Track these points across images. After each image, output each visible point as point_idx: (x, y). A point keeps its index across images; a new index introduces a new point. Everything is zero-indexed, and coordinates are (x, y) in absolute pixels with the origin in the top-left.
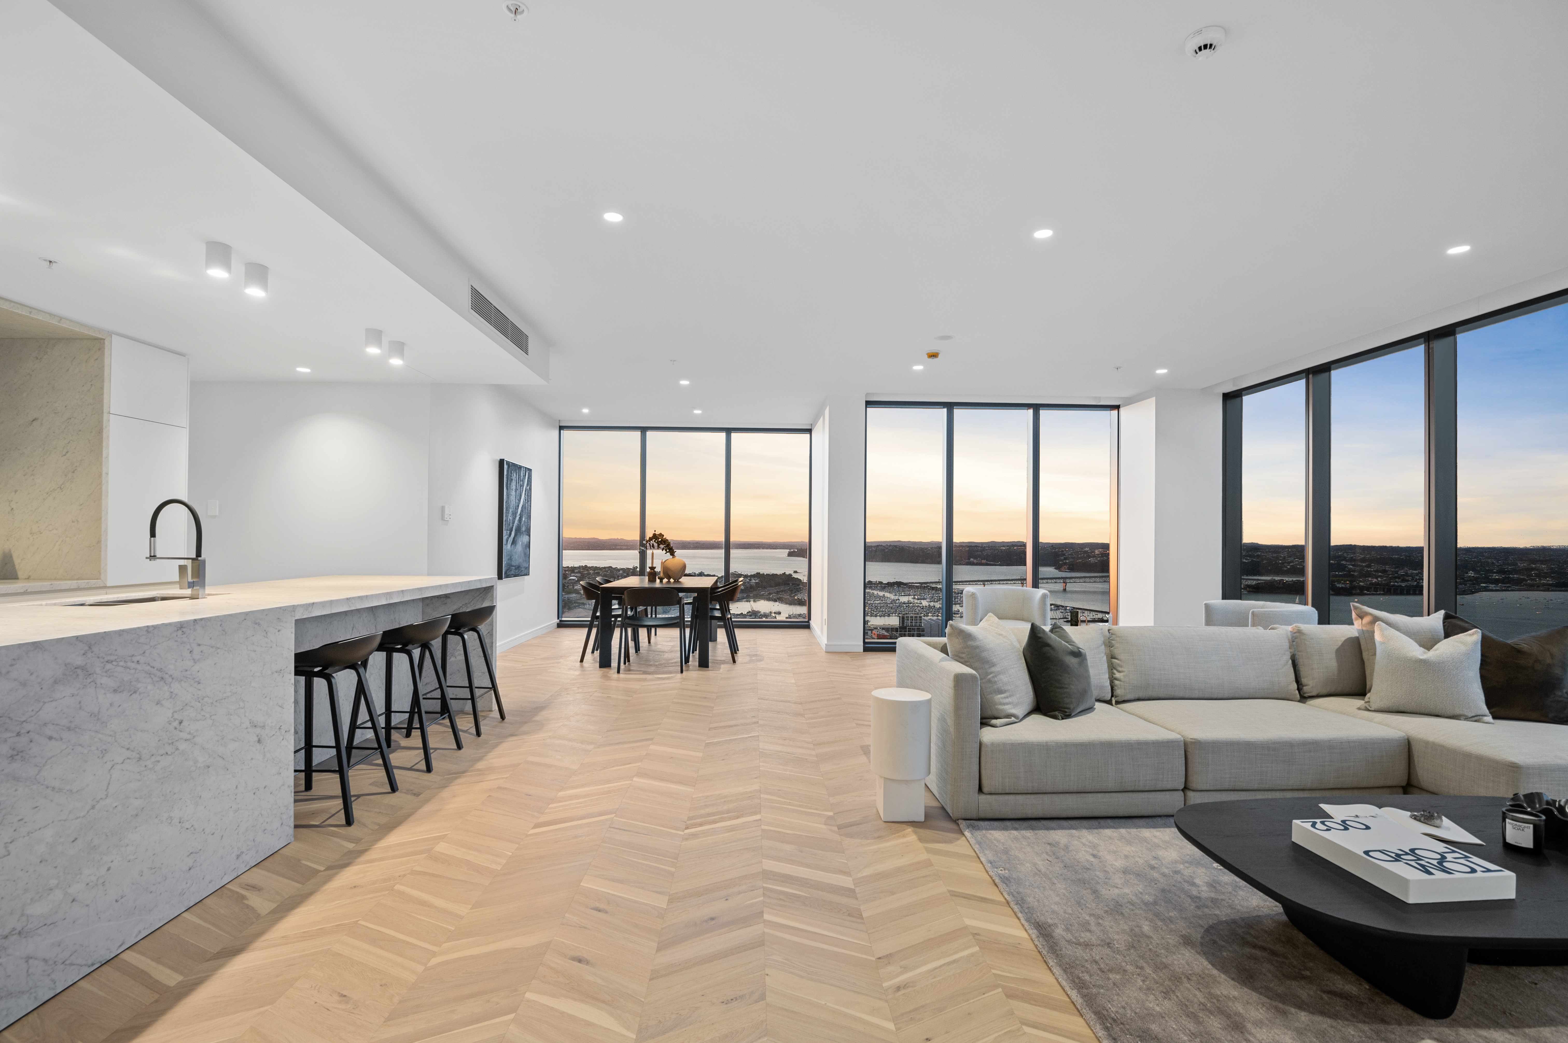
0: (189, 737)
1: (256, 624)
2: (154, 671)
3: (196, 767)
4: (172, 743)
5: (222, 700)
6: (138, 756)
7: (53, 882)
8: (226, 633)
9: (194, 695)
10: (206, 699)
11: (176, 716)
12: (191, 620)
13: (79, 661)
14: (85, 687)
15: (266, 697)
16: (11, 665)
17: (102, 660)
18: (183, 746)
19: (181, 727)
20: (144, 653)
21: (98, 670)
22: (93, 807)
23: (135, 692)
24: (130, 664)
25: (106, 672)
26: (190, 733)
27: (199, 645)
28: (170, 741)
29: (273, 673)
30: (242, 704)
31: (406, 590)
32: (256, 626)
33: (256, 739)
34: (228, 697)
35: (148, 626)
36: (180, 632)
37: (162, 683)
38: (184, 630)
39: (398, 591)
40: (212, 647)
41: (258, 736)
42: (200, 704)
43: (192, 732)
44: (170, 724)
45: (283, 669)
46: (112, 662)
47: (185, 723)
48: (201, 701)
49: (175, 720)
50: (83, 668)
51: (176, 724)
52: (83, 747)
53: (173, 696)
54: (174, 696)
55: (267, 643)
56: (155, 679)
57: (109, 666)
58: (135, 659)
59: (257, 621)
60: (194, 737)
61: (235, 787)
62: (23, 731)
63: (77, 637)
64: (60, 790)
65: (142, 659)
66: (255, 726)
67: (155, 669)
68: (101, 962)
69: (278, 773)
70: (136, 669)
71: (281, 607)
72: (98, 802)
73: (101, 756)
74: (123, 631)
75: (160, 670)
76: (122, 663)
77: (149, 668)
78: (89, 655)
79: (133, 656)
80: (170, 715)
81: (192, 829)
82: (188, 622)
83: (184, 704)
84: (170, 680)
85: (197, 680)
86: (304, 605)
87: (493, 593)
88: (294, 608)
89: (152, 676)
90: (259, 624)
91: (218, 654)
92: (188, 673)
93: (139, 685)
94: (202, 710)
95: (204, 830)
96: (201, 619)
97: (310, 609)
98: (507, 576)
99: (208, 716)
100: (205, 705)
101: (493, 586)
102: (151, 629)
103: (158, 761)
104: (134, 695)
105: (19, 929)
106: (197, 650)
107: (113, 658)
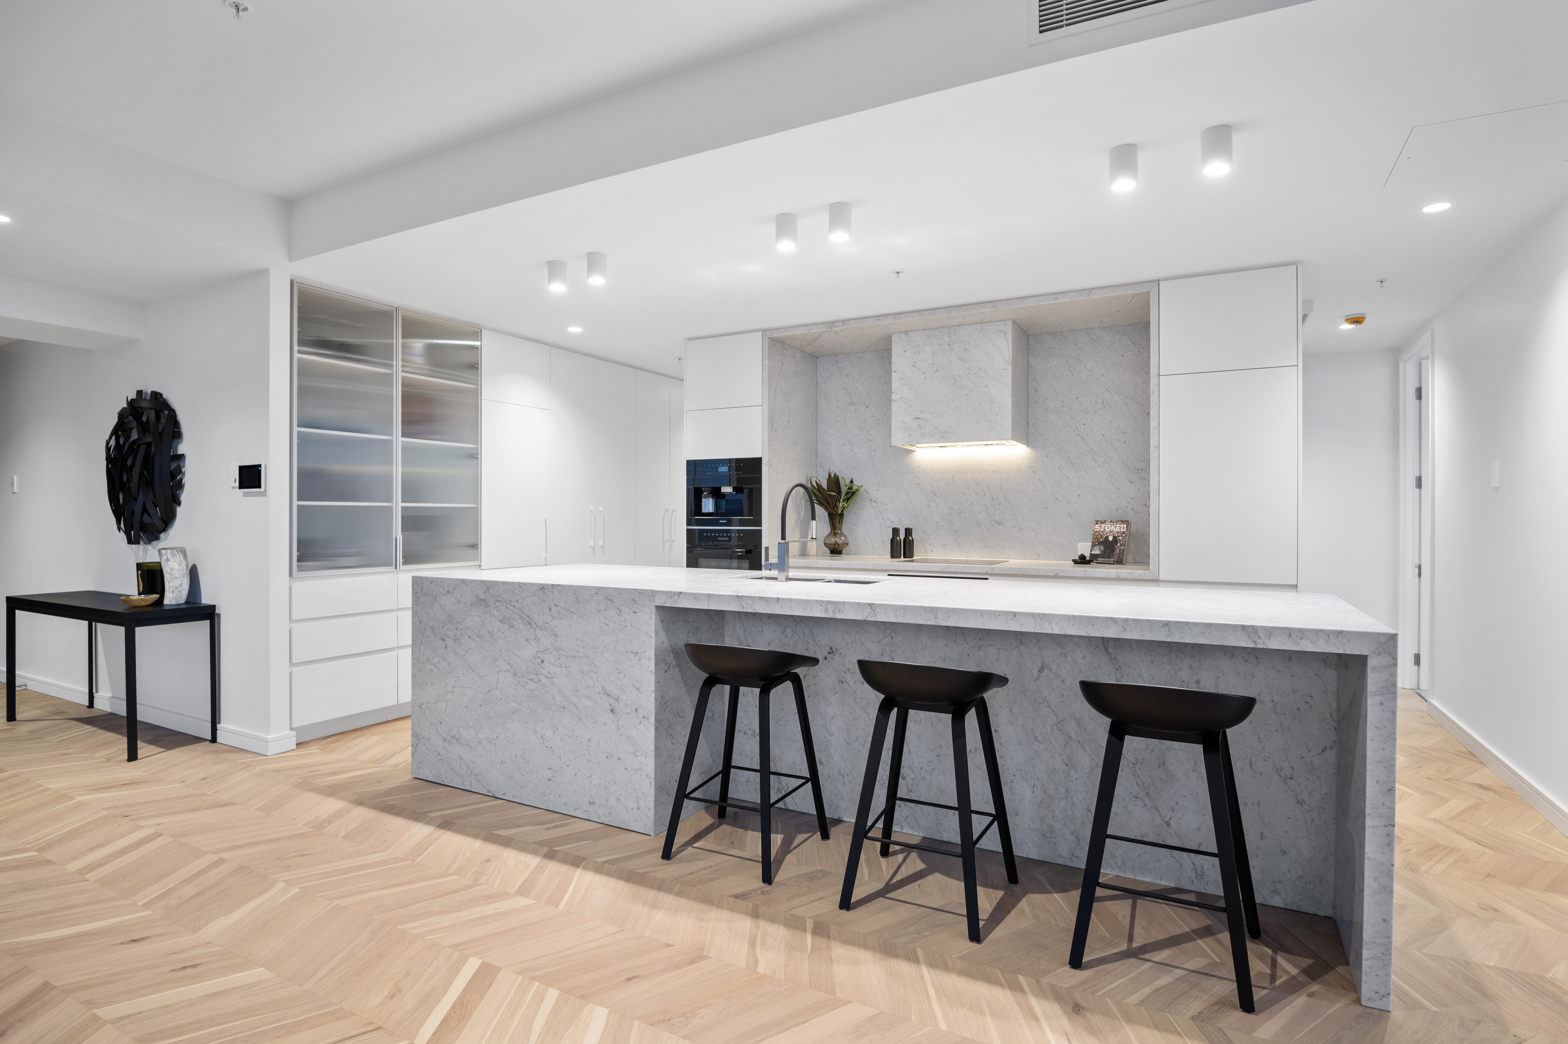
0: (548, 675)
1: (609, 600)
2: (524, 616)
3: (554, 702)
4: (537, 674)
5: (575, 657)
6: (514, 672)
7: (471, 724)
8: (579, 602)
9: (552, 644)
10: (562, 651)
11: (539, 655)
12: (549, 584)
13: (482, 596)
14: (485, 613)
15: (620, 672)
16: (454, 589)
17: (494, 599)
18: (544, 681)
19: (543, 665)
20: (518, 601)
21: (492, 605)
22: (490, 691)
23: (512, 627)
24: (509, 606)
25: (496, 607)
26: (549, 673)
27: (556, 606)
28: (535, 673)
29: (627, 652)
30: (594, 669)
32: (608, 602)
33: (610, 708)
34: (581, 657)
35: (520, 583)
36: (541, 592)
37: (529, 626)
38: (544, 590)
40: (567, 610)
41: (611, 705)
42: (557, 654)
43: (551, 672)
44: (535, 659)
45: (639, 652)
46: (499, 601)
47: (545, 663)
48: (558, 651)
49: (539, 658)
50: (484, 601)
51: (539, 661)
52: (484, 650)
53: (536, 639)
54: (537, 639)
55: (620, 621)
56: (525, 622)
57: (497, 604)
58: (512, 603)
59: (610, 598)
60: (553, 678)
61: (588, 740)
62: (458, 628)
63: (481, 581)
64: (474, 671)
65: (517, 606)
66: (608, 695)
67: (525, 615)
68: (493, 795)
69: (633, 754)
70: (513, 611)
71: (637, 589)
72: (492, 689)
73: (494, 661)
74: (505, 582)
75: (528, 616)
76: (505, 604)
77: (520, 612)
78: (488, 594)
79: (511, 601)
80: (535, 653)
81: (551, 749)
82: (547, 585)
83: (545, 649)
84: (535, 626)
85: (555, 633)
86: (666, 592)
88: (653, 593)
89: (523, 619)
90: (612, 601)
91: (572, 617)
92: (548, 625)
93: (515, 623)
94: (559, 659)
95: (560, 757)
96: (558, 585)
97: (676, 598)
99: (563, 665)
100: (561, 656)
102: (522, 585)
103: (527, 683)
104: (512, 628)
105: (457, 738)
106: (554, 609)
107: (500, 599)
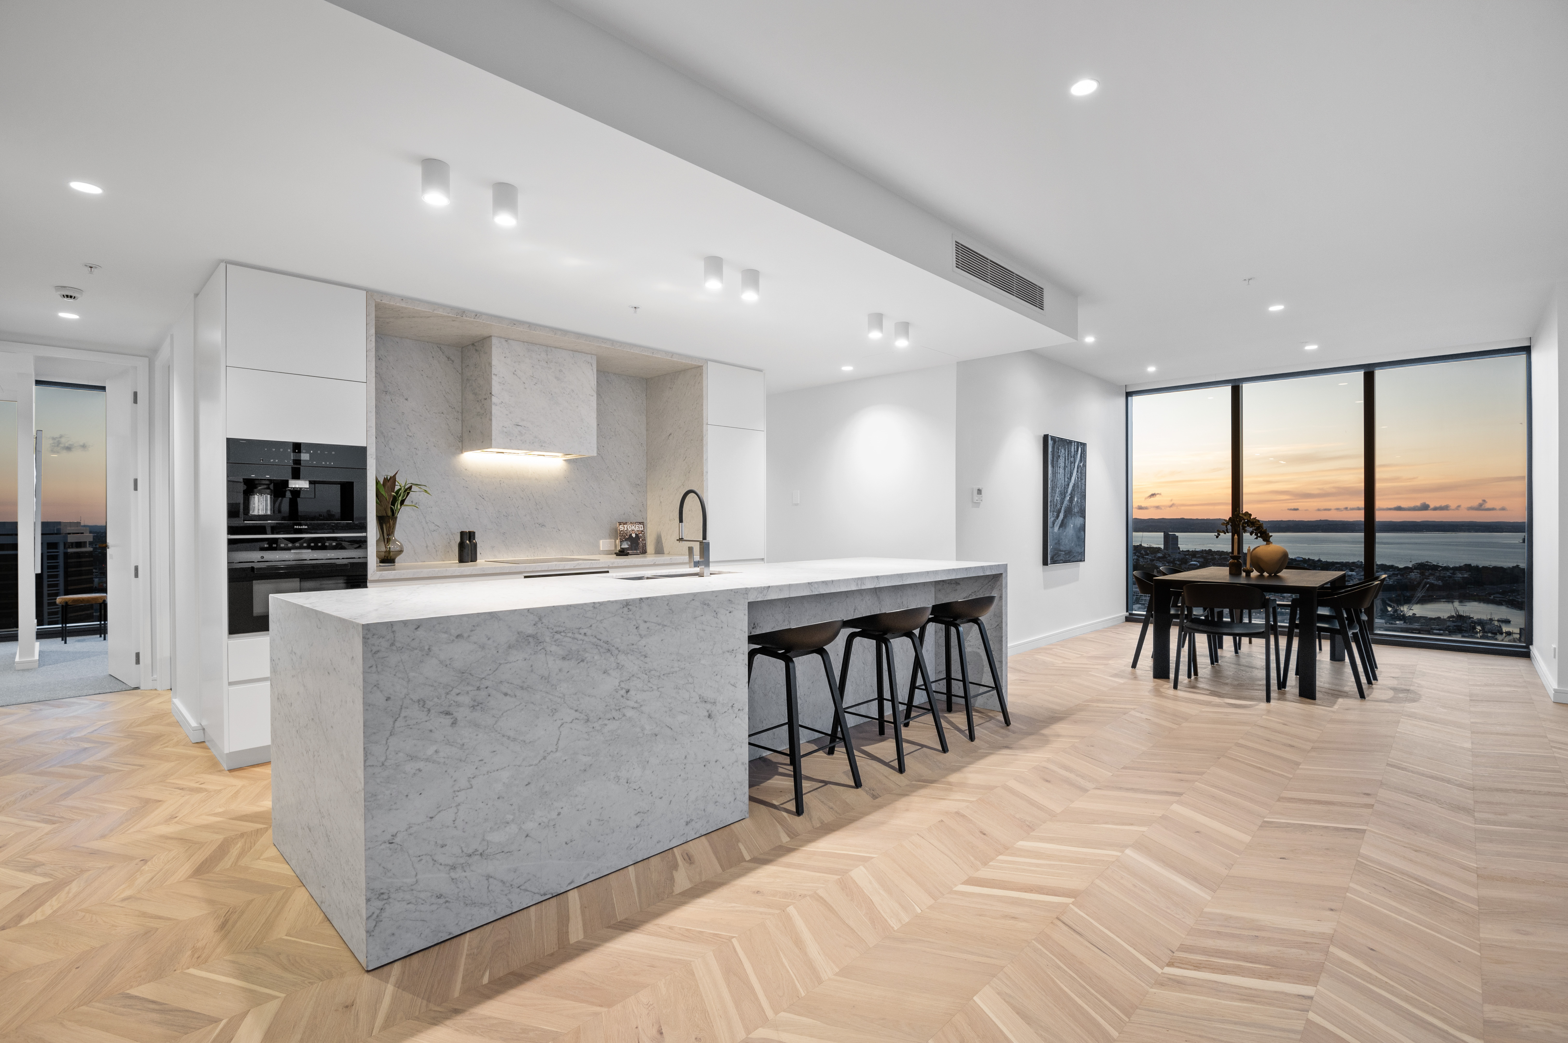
0: (636, 705)
1: (705, 604)
2: (601, 643)
3: (644, 734)
4: (619, 709)
5: (669, 674)
6: (586, 718)
7: (509, 817)
8: (673, 612)
9: (640, 667)
10: (653, 672)
11: (623, 685)
12: (637, 599)
13: (531, 630)
14: (536, 653)
15: (717, 675)
16: (472, 631)
17: (551, 631)
18: (630, 713)
19: (628, 695)
20: (591, 626)
21: (548, 639)
22: (544, 758)
23: (583, 661)
24: (577, 636)
25: (555, 641)
26: (636, 702)
27: (646, 622)
28: (617, 708)
29: (724, 652)
30: (690, 680)
31: (882, 576)
32: (705, 607)
33: (707, 714)
34: (676, 672)
35: (594, 603)
36: (626, 609)
37: (608, 654)
38: (630, 607)
39: (872, 577)
40: (659, 624)
41: (708, 711)
42: (647, 677)
43: (638, 701)
44: (617, 692)
45: (735, 649)
46: (561, 632)
47: (632, 693)
48: (648, 674)
49: (622, 689)
50: (534, 636)
51: (623, 692)
52: (534, 705)
53: (619, 667)
54: (621, 666)
55: (717, 623)
56: (602, 650)
57: (557, 636)
58: (582, 631)
59: (706, 602)
60: (641, 706)
61: (684, 757)
62: (482, 686)
63: (528, 610)
64: (514, 740)
65: (589, 632)
66: (705, 702)
67: (602, 641)
68: (552, 894)
69: (730, 749)
70: (583, 641)
71: (732, 589)
72: (549, 754)
73: (551, 714)
74: (571, 606)
75: (607, 642)
76: (570, 635)
77: (595, 640)
78: (540, 625)
79: (580, 628)
80: (617, 684)
81: (640, 790)
82: (634, 600)
83: (631, 675)
84: (617, 652)
85: (644, 653)
86: (758, 588)
87: (1002, 581)
88: (746, 591)
89: (599, 647)
90: (708, 605)
91: (665, 631)
92: (635, 647)
93: (587, 655)
94: (649, 682)
95: (651, 793)
96: (647, 598)
97: (765, 592)
98: (1054, 562)
99: (655, 688)
100: (652, 678)
101: (1001, 574)
102: (597, 605)
103: (606, 725)
104: (581, 663)
105: (481, 851)
106: (643, 626)
107: (561, 629)
